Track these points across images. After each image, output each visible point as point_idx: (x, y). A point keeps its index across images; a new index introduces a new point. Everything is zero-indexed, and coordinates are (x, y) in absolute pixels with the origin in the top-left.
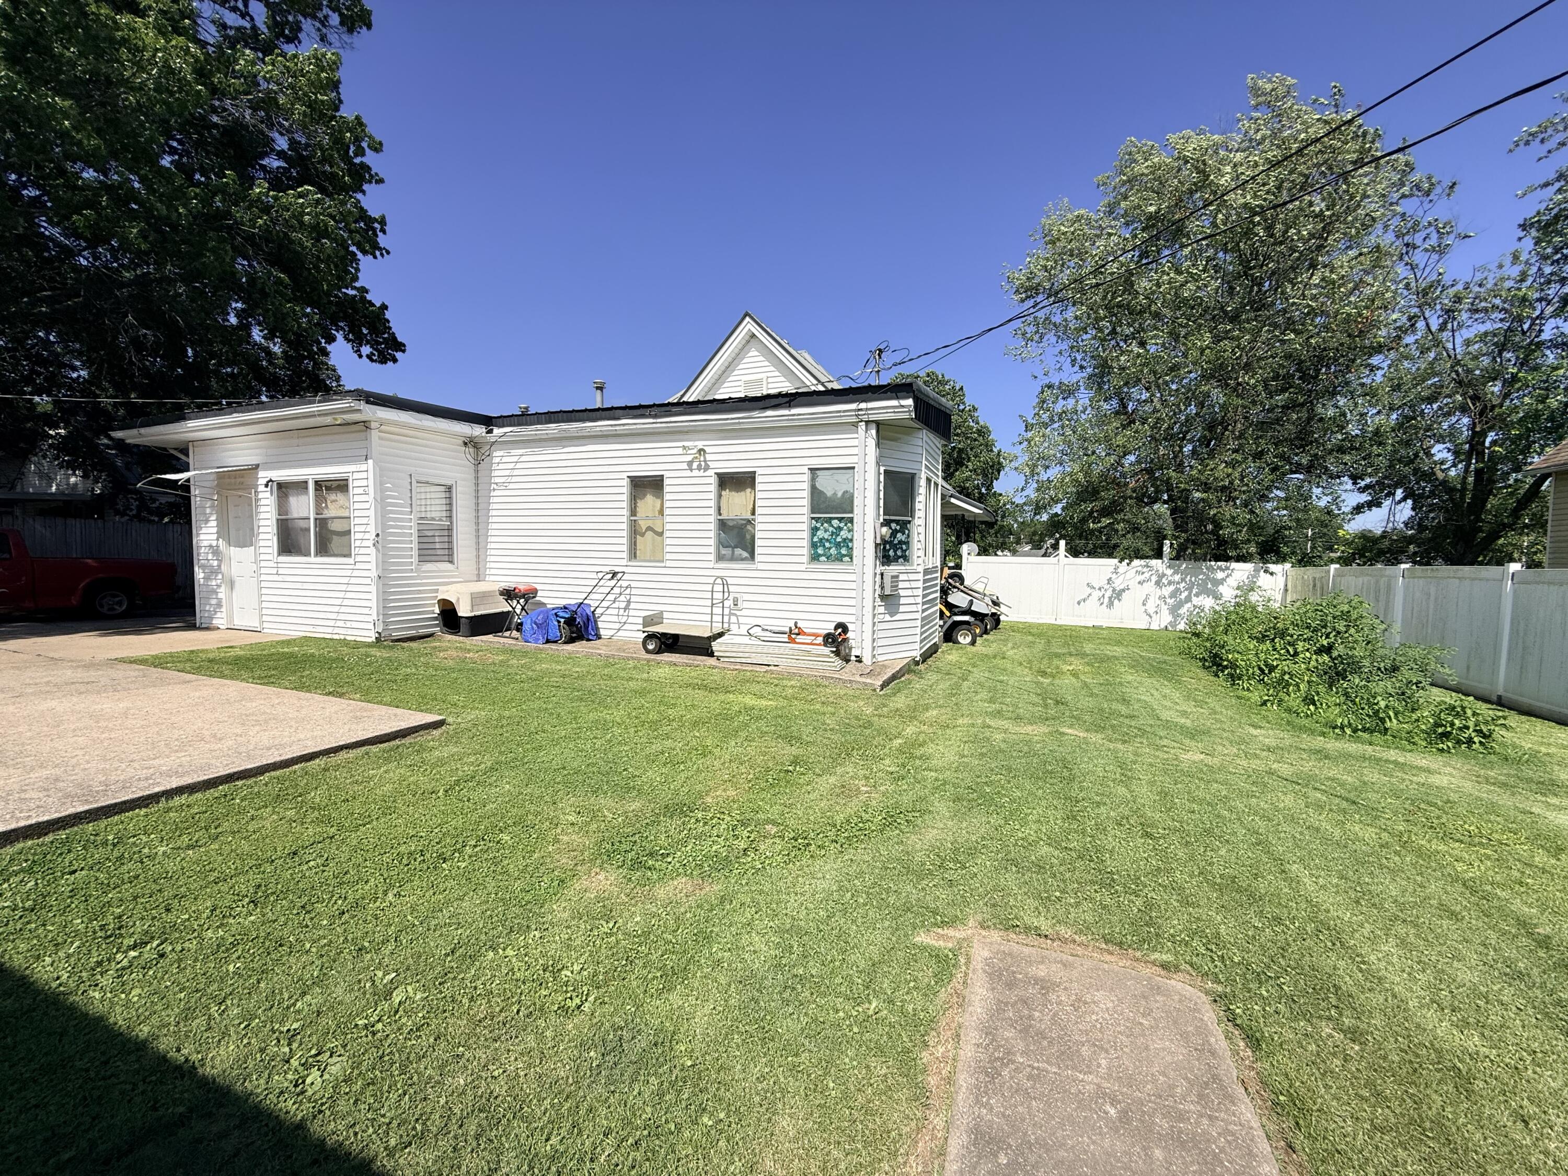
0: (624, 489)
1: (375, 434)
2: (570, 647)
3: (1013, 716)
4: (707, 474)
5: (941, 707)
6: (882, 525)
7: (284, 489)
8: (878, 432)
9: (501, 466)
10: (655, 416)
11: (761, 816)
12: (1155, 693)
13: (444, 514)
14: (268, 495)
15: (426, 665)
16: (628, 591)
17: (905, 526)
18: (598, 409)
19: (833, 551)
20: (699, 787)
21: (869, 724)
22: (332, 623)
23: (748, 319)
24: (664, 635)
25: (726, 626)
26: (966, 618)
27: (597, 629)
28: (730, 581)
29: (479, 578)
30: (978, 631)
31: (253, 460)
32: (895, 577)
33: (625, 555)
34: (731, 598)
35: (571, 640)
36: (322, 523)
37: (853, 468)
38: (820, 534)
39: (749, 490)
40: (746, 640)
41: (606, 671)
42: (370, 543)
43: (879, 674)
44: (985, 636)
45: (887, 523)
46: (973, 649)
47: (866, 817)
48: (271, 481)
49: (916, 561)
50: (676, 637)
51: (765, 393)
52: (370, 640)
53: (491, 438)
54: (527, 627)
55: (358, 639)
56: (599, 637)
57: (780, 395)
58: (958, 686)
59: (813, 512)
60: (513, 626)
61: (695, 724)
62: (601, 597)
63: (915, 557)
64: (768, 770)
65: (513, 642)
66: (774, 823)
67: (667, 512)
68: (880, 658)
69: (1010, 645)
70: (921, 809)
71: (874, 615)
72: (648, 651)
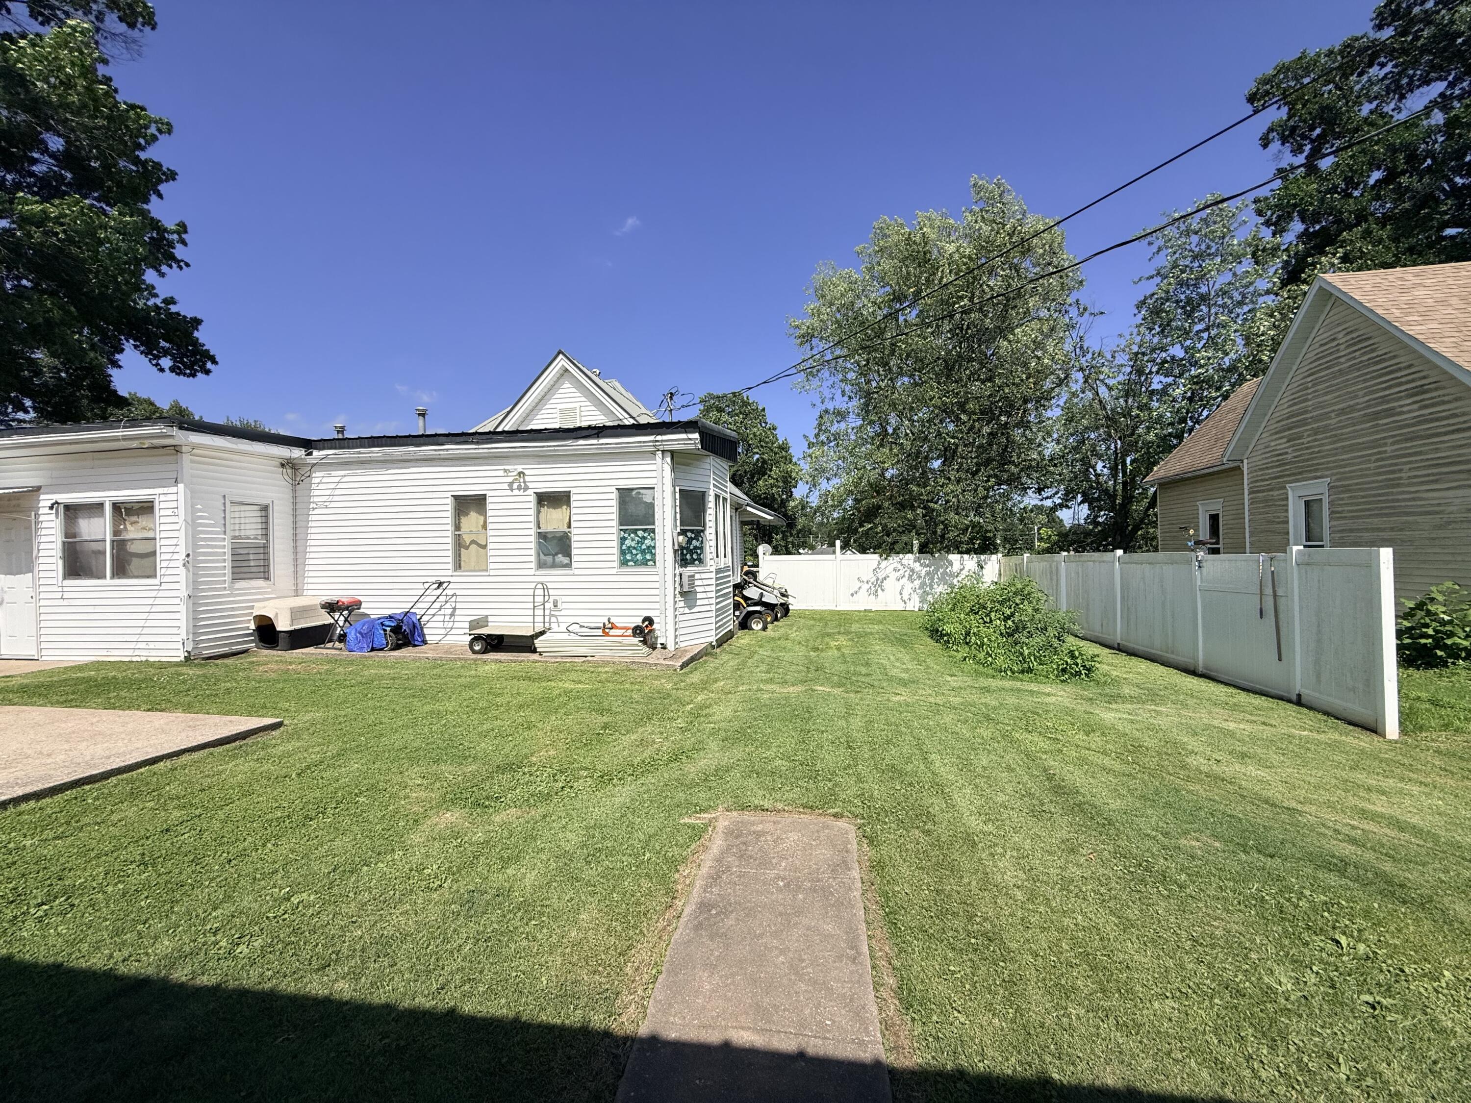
0: (449, 506)
1: (186, 458)
2: (396, 653)
3: (782, 681)
4: (526, 493)
5: (727, 679)
6: (679, 534)
7: (71, 512)
8: (672, 459)
9: (321, 486)
10: (478, 443)
11: (576, 765)
12: (891, 657)
13: (260, 532)
14: (53, 517)
15: (248, 679)
16: (453, 599)
17: (699, 534)
18: (422, 436)
19: (639, 557)
20: (525, 751)
21: (669, 695)
22: (132, 645)
23: (561, 356)
24: (489, 636)
25: (547, 625)
26: (758, 608)
27: (424, 635)
28: (550, 585)
29: (297, 593)
30: (769, 619)
31: (34, 482)
32: (692, 577)
33: (450, 566)
34: (551, 600)
35: (397, 647)
36: (120, 546)
37: (653, 488)
38: (628, 543)
39: (565, 507)
40: (565, 636)
41: (435, 672)
42: (180, 564)
43: (680, 657)
44: (776, 623)
45: (683, 532)
46: (764, 633)
47: (656, 757)
48: (57, 503)
49: (709, 562)
50: (500, 638)
51: (578, 425)
52: (178, 660)
53: (310, 460)
54: (352, 636)
55: (163, 659)
56: (425, 642)
57: (589, 427)
58: (744, 663)
59: (621, 525)
60: (335, 638)
61: (521, 707)
62: (427, 605)
63: (708, 560)
64: (583, 734)
65: (337, 652)
66: (586, 769)
67: (490, 526)
68: (682, 645)
69: (795, 629)
70: (699, 747)
71: (675, 609)
72: (474, 652)
